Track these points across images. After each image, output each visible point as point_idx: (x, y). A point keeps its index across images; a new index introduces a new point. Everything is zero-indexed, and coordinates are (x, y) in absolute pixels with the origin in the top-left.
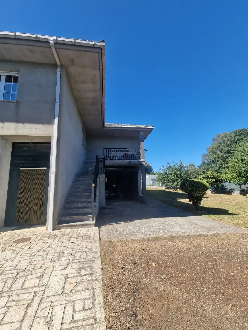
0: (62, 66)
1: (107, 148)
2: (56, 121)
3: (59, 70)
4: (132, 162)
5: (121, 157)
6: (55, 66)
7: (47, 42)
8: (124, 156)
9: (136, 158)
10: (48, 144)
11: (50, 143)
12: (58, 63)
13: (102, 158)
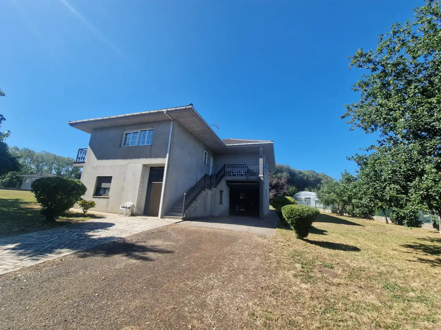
0: (174, 120)
1: (227, 165)
2: (168, 155)
3: (172, 123)
4: (249, 178)
5: (243, 173)
6: (170, 120)
7: (163, 112)
8: (246, 172)
9: (256, 173)
10: (163, 168)
11: (164, 167)
12: (172, 119)
13: (215, 175)
